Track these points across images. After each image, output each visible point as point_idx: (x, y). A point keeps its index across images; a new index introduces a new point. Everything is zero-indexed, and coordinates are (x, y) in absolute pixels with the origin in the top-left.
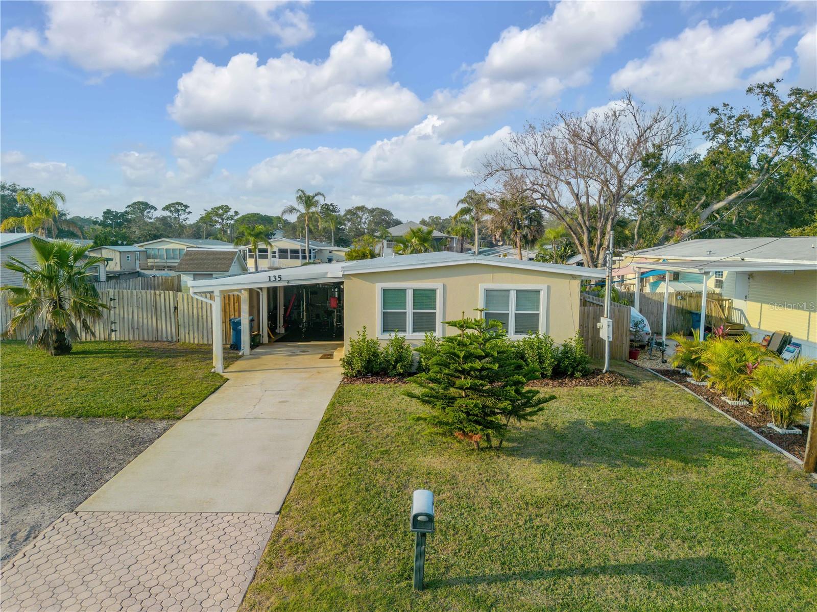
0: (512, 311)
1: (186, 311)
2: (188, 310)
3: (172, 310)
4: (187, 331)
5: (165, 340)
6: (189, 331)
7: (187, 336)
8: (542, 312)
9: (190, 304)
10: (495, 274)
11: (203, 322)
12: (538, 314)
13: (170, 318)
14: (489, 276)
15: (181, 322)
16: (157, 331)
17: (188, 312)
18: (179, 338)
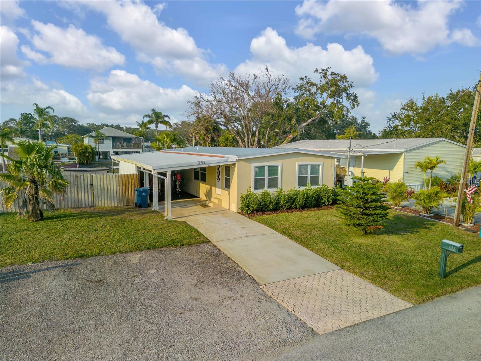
0: (309, 175)
1: (99, 187)
2: (101, 186)
3: (89, 186)
4: (100, 199)
5: (84, 206)
6: (101, 199)
7: (100, 202)
8: (320, 175)
9: (102, 182)
10: (303, 157)
11: (111, 193)
12: (319, 176)
13: (88, 192)
14: (300, 158)
15: (96, 193)
16: (78, 201)
17: (101, 187)
18: (94, 204)
